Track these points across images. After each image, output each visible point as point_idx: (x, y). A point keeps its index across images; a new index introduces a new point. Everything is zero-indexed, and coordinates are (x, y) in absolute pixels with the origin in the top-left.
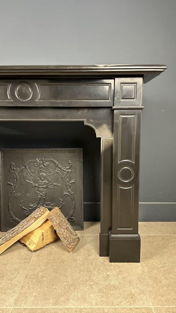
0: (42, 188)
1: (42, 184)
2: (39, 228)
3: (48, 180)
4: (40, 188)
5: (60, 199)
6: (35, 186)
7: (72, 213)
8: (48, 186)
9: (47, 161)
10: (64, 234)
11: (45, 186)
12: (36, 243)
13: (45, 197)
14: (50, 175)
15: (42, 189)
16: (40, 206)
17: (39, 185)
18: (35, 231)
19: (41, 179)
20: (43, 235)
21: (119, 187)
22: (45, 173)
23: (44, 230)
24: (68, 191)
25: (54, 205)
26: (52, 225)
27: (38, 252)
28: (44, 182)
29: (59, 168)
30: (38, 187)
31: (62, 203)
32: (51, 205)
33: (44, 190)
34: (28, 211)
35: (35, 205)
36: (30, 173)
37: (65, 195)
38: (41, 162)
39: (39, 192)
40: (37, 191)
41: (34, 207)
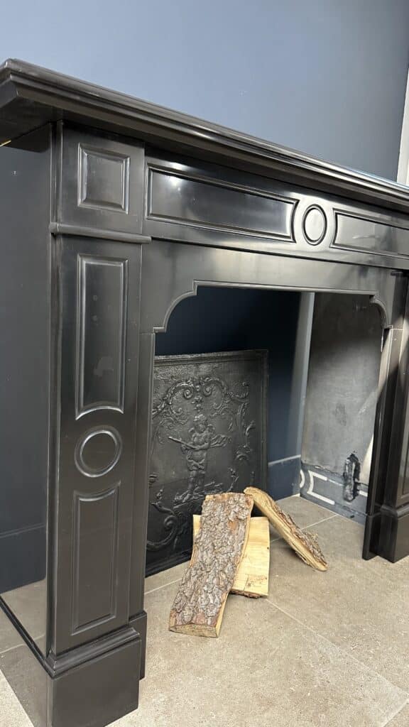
0: (201, 449)
1: (200, 440)
3: (211, 429)
4: (197, 451)
5: (231, 470)
6: (186, 449)
8: (210, 443)
9: (209, 384)
11: (206, 444)
13: (206, 470)
14: (213, 418)
15: (201, 452)
19: (197, 428)
24: (245, 448)
25: (221, 487)
29: (229, 397)
30: (192, 448)
31: (235, 479)
32: (215, 488)
33: (205, 454)
34: (172, 514)
35: (186, 496)
36: (177, 417)
37: (239, 459)
38: (198, 386)
39: (195, 463)
40: (190, 461)
41: (184, 501)
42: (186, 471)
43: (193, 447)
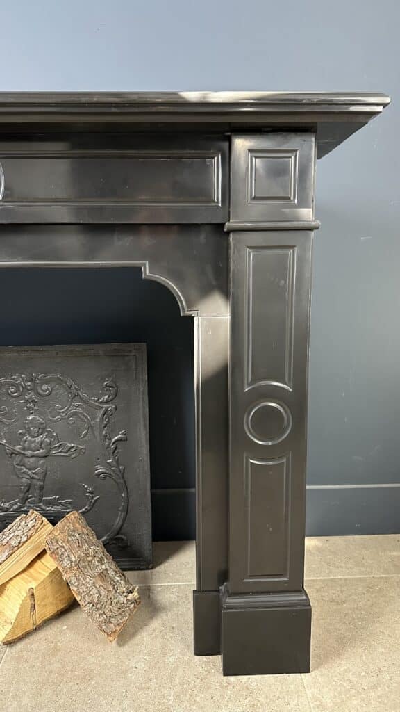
0: (33, 456)
1: (33, 445)
2: (23, 575)
3: (49, 435)
4: (28, 457)
5: (86, 487)
6: (13, 453)
7: (120, 523)
8: (50, 450)
9: (47, 382)
10: (91, 593)
11: (41, 451)
12: (13, 621)
13: (44, 481)
14: (55, 421)
15: (34, 459)
16: (28, 507)
17: (24, 449)
18: (11, 583)
19: (29, 431)
20: (33, 595)
21: (247, 461)
22: (40, 414)
23: (35, 579)
24: (108, 463)
25: (70, 503)
26: (57, 568)
27: (20, 646)
28: (38, 439)
29: (81, 399)
30: (20, 453)
31: (92, 498)
32: (60, 504)
33: (41, 462)
35: (16, 504)
37: (99, 474)
38: (29, 383)
39: (25, 469)
40: (18, 467)
41: (11, 510)
42: (15, 477)
43: (22, 452)
